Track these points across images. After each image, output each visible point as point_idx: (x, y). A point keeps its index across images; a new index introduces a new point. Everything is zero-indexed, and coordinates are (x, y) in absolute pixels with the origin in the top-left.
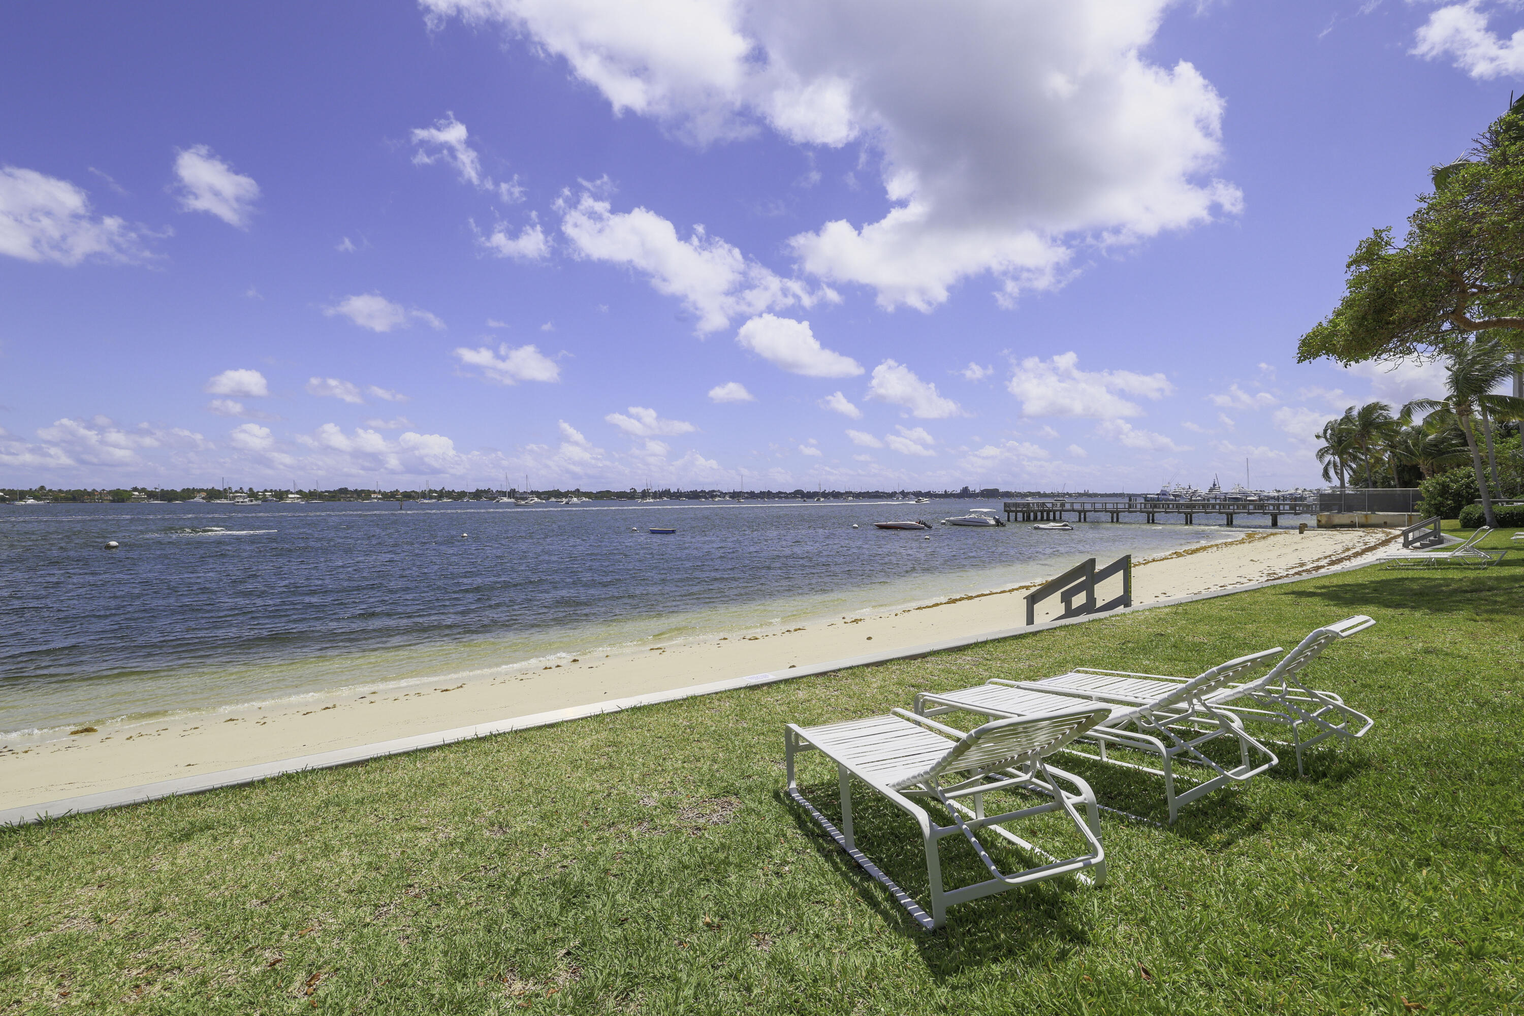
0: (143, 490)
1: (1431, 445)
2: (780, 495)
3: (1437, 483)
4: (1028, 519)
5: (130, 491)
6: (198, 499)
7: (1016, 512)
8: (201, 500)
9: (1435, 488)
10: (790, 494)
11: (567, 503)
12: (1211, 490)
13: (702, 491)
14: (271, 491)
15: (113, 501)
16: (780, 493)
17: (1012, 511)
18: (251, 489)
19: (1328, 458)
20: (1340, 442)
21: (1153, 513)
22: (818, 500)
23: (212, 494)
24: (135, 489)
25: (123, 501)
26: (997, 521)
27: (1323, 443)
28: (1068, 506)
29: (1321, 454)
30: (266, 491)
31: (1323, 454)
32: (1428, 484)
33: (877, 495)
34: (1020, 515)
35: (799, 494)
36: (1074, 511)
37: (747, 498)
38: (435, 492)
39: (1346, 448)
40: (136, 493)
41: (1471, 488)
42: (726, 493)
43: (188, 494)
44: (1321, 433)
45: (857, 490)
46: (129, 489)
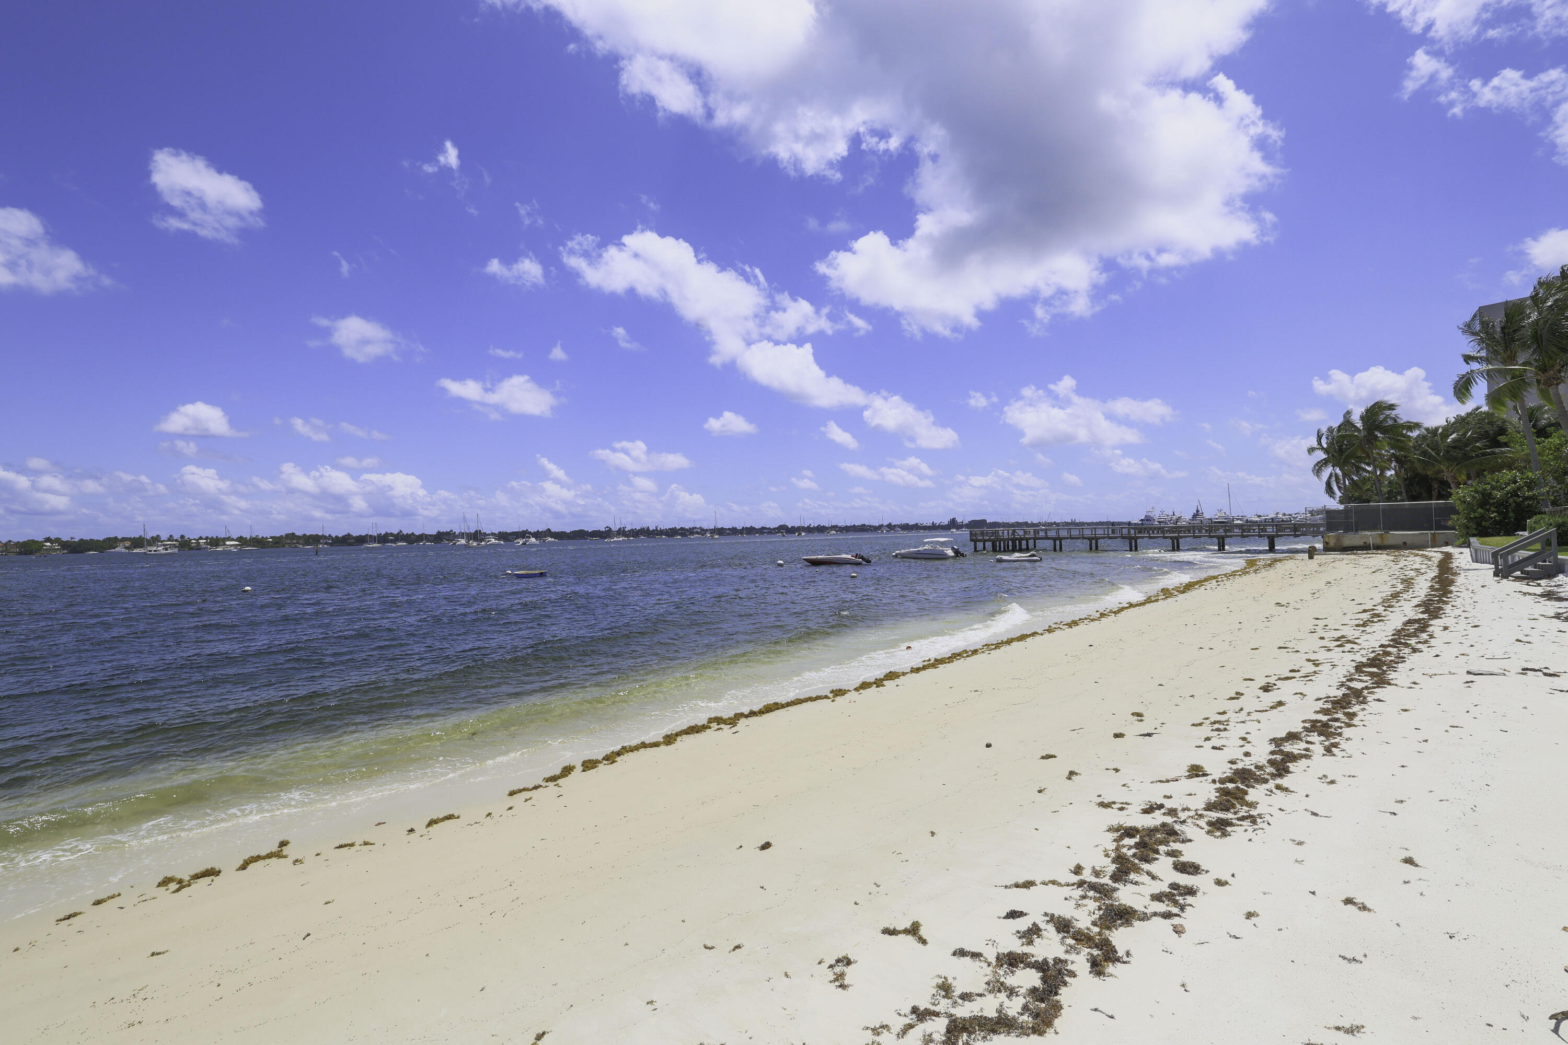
0: (58, 540)
1: (1454, 447)
2: (762, 531)
3: (1476, 492)
4: (994, 550)
5: (42, 542)
6: (120, 549)
7: (984, 541)
8: (124, 550)
9: (1474, 497)
10: (774, 529)
11: (524, 544)
12: (1195, 516)
13: (682, 529)
14: (207, 538)
15: (20, 553)
16: (763, 528)
17: (980, 541)
18: (182, 537)
19: (1327, 471)
20: (1341, 451)
21: (1136, 539)
22: (800, 534)
23: (138, 542)
24: (48, 540)
25: (31, 553)
26: (957, 552)
27: (1321, 455)
28: (1042, 534)
29: (1318, 468)
30: (201, 538)
31: (1320, 468)
32: (1462, 494)
33: (863, 529)
34: (989, 545)
35: (784, 530)
36: (1049, 539)
37: (728, 534)
38: (392, 534)
39: (1348, 457)
40: (48, 544)
41: (1518, 496)
42: (707, 530)
43: (112, 542)
44: (1315, 444)
45: (841, 524)
46: (41, 539)
